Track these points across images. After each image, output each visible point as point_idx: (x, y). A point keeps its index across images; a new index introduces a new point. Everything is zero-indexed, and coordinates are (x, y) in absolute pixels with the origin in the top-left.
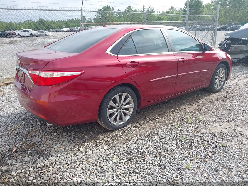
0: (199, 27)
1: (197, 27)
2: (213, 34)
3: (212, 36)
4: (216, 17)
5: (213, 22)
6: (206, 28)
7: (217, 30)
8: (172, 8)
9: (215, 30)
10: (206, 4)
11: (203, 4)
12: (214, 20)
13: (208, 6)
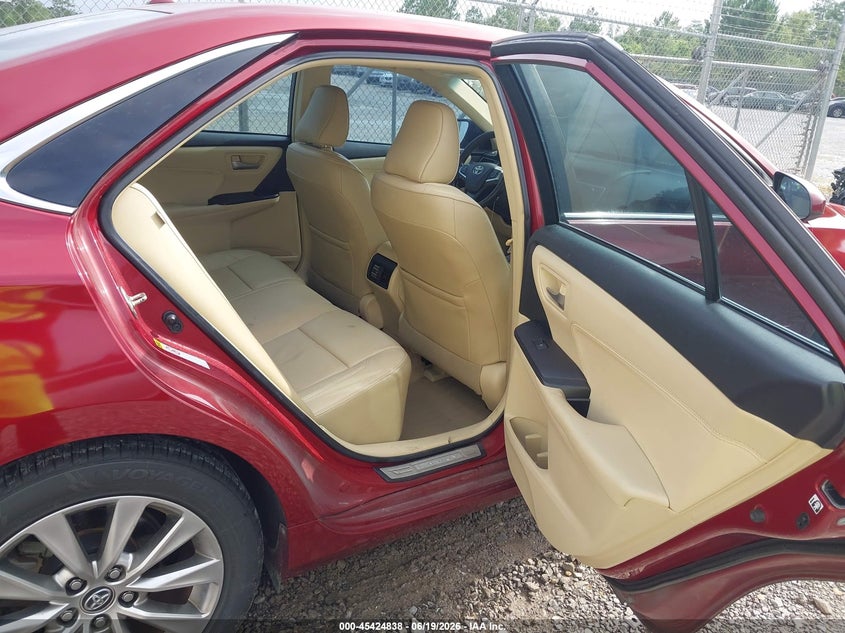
0: (754, 94)
1: (747, 95)
2: (808, 123)
3: (805, 134)
4: (830, 57)
5: (814, 74)
6: (782, 101)
7: (825, 111)
8: (666, 17)
9: (816, 111)
10: (790, 14)
11: (780, 15)
12: (821, 69)
13: (797, 23)
